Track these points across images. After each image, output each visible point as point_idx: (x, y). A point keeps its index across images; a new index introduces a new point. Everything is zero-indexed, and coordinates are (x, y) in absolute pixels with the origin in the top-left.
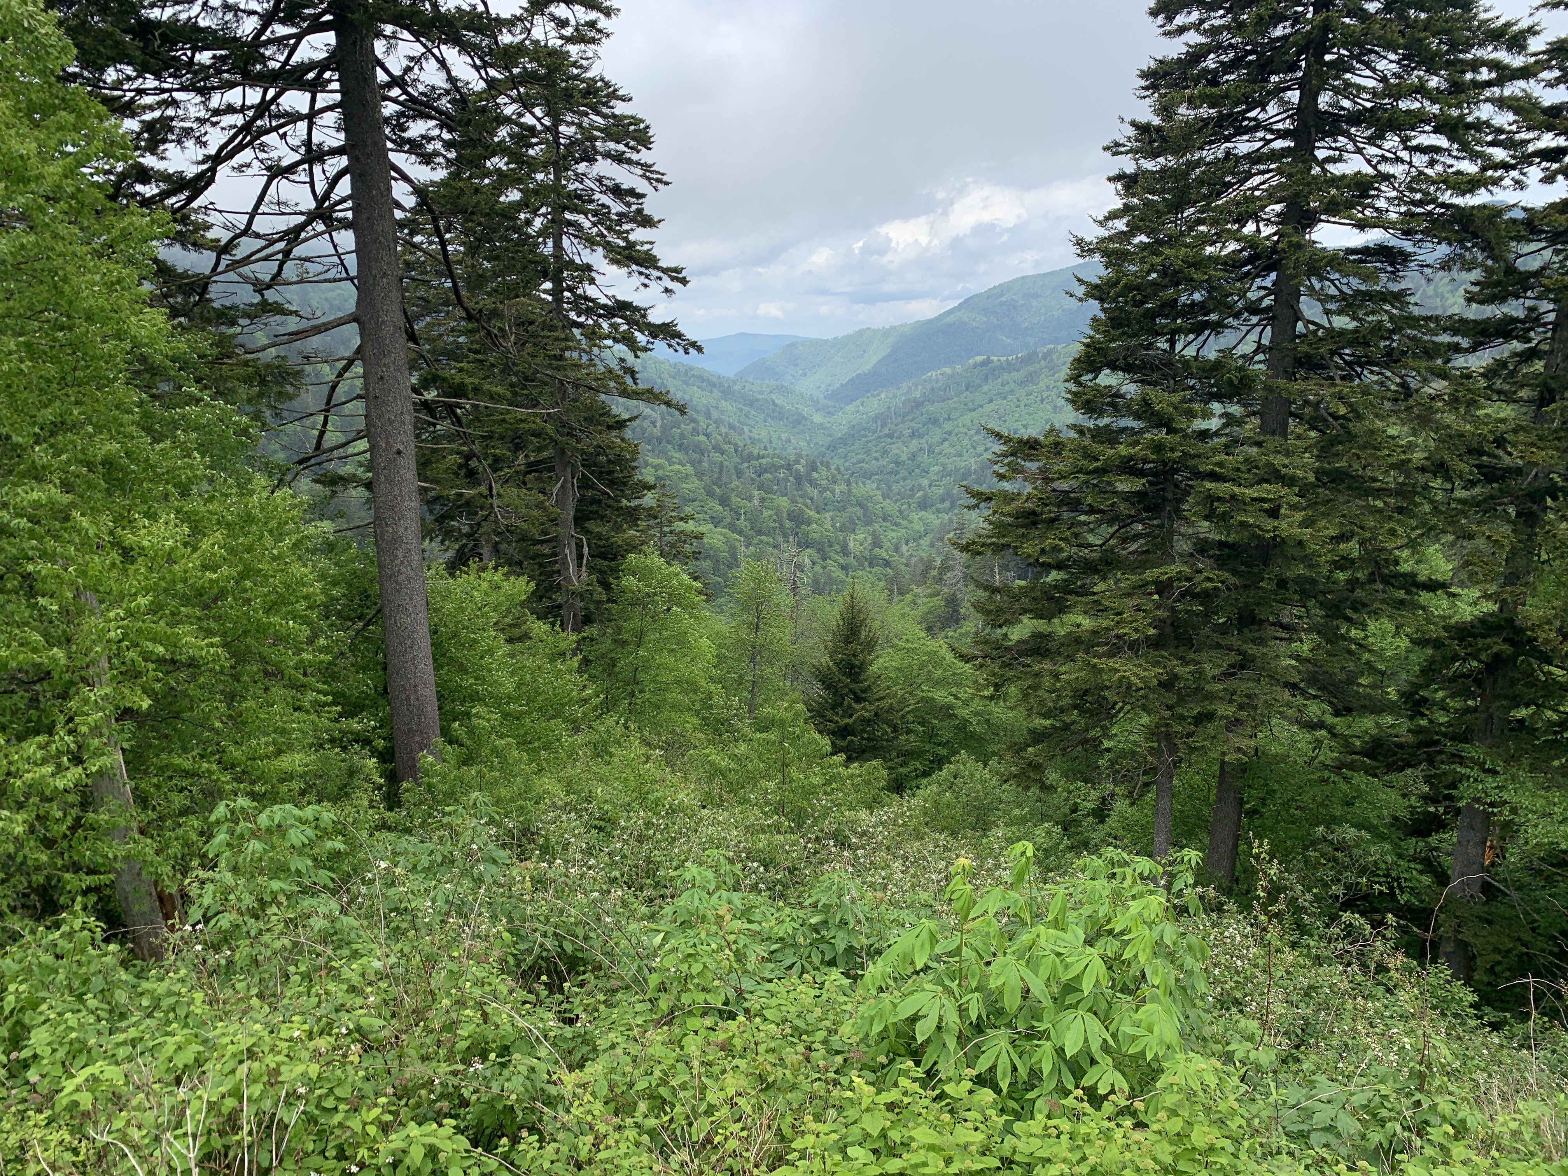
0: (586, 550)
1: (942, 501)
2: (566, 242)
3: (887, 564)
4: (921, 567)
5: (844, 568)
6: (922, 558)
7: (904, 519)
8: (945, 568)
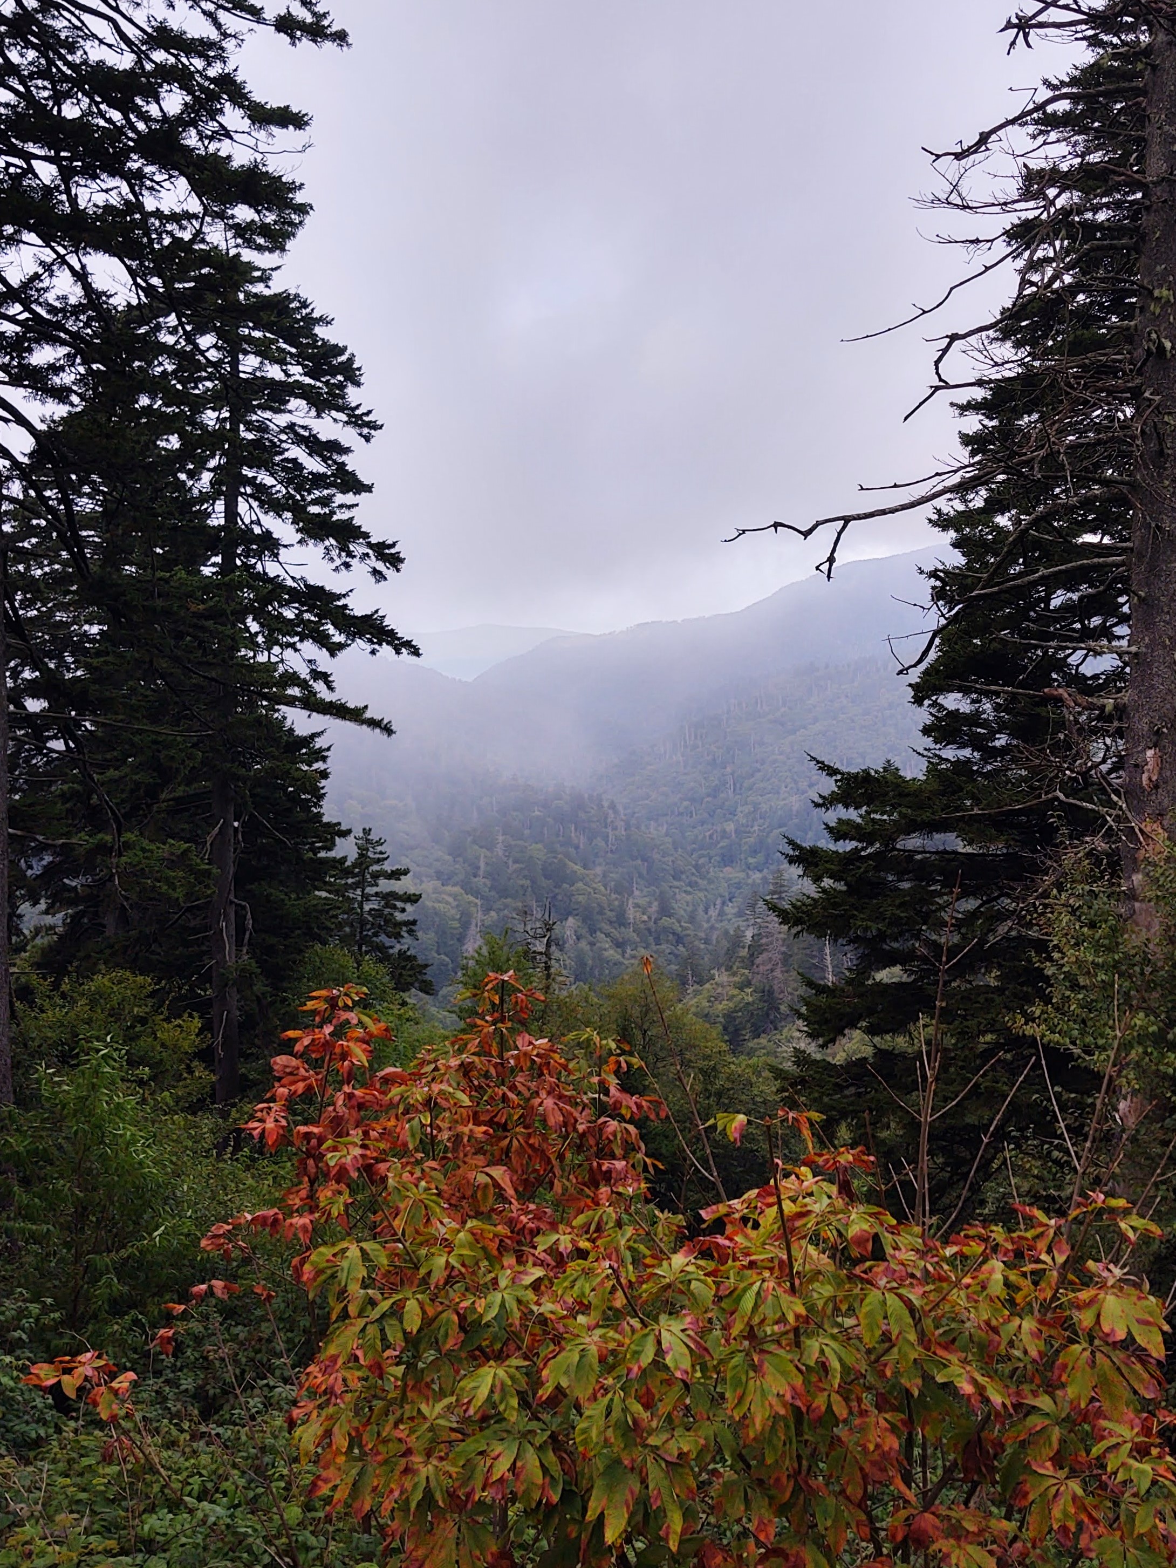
0: (250, 923)
1: (754, 852)
2: (242, 507)
3: (679, 940)
4: (725, 944)
5: (619, 945)
6: (726, 932)
7: (703, 878)
8: (756, 948)
